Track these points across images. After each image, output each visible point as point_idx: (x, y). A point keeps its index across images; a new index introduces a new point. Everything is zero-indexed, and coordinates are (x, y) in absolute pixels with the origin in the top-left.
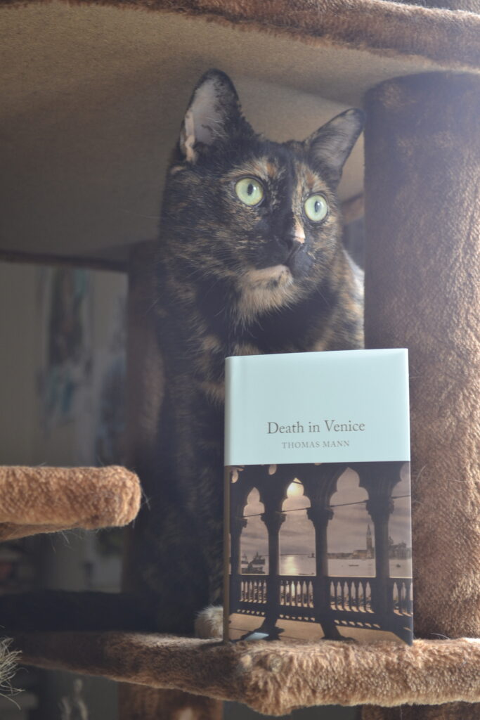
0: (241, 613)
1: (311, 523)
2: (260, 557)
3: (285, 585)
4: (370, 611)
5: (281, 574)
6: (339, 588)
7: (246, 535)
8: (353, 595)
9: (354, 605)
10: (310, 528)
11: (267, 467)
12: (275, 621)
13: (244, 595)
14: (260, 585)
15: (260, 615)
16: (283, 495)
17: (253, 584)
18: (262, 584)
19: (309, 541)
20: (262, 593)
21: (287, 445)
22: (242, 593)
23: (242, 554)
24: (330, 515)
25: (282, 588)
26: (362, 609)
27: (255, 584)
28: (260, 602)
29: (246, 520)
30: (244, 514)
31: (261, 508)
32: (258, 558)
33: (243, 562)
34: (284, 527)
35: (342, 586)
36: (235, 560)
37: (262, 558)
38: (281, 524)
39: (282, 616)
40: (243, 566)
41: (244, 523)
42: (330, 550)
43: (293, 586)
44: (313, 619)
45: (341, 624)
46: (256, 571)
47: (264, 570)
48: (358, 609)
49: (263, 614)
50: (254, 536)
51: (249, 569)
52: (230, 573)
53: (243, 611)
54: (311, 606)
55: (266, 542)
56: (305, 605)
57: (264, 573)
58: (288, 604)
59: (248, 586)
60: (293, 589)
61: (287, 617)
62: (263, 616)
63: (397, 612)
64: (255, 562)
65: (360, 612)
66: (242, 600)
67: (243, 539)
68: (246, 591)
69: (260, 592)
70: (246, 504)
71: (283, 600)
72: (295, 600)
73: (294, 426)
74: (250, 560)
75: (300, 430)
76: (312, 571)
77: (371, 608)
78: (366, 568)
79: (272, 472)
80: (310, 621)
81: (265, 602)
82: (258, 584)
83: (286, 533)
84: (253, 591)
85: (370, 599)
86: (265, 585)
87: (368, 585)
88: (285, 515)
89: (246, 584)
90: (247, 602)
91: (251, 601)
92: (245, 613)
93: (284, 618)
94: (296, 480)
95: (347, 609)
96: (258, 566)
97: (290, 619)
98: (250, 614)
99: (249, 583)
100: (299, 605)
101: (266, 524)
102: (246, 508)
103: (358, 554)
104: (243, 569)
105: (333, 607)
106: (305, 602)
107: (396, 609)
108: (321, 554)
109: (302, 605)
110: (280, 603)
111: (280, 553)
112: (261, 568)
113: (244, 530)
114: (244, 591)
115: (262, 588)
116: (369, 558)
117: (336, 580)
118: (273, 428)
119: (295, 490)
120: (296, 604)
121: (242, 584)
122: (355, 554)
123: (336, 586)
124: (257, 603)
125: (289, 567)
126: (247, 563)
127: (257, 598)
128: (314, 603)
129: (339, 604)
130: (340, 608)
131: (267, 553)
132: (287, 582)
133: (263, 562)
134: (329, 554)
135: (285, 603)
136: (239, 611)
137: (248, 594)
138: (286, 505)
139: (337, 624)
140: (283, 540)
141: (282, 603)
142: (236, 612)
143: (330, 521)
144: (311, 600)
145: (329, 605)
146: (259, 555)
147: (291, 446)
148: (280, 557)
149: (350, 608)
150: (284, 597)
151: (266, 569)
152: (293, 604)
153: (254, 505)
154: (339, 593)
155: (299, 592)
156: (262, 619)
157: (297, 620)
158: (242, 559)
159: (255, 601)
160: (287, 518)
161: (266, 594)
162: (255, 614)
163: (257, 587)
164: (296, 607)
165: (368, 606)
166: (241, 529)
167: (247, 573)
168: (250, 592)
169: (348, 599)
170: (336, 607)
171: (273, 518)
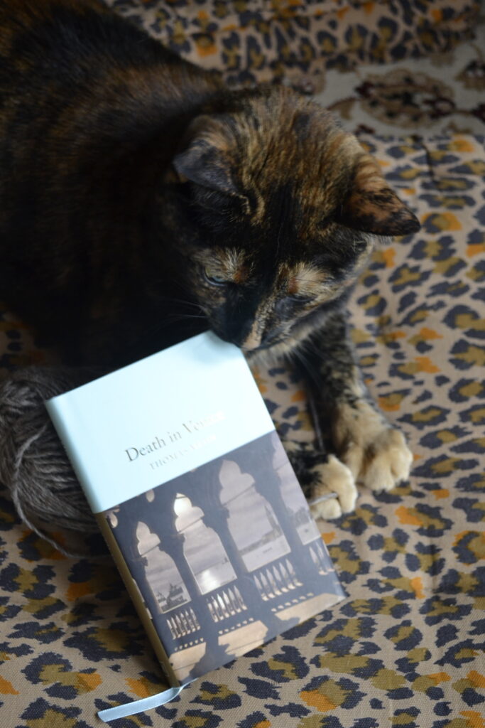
0: (179, 650)
1: (211, 530)
2: (175, 587)
3: (211, 602)
4: (299, 584)
5: (203, 593)
6: (263, 578)
7: (152, 572)
8: (278, 578)
9: (282, 586)
10: (212, 536)
11: (143, 496)
12: (217, 640)
13: (174, 631)
14: (187, 614)
15: (200, 642)
16: (172, 516)
17: (179, 616)
18: (189, 612)
19: (218, 548)
20: (193, 621)
21: (155, 465)
22: (172, 631)
23: (155, 594)
24: (225, 514)
25: (210, 606)
26: (291, 587)
27: (182, 615)
28: (194, 630)
29: (145, 558)
30: (141, 554)
31: (155, 540)
32: (173, 590)
33: (160, 601)
34: (186, 547)
35: (265, 575)
36: (150, 603)
37: (178, 588)
38: (182, 545)
39: (221, 632)
40: (161, 604)
41: (145, 562)
42: (240, 547)
43: (220, 599)
44: (251, 619)
45: (279, 610)
46: (177, 602)
47: (184, 598)
48: (287, 588)
49: (202, 640)
50: (160, 570)
51: (170, 604)
52: (151, 618)
53: (181, 647)
54: (245, 608)
55: (175, 569)
56: (239, 611)
57: (186, 600)
58: (222, 618)
59: (176, 622)
60: (221, 602)
61: (227, 630)
62: (204, 641)
63: (322, 573)
64: (172, 594)
65: (291, 590)
66: (175, 638)
67: (149, 578)
68: (175, 627)
69: (190, 621)
70: (138, 542)
71: (216, 616)
72: (227, 610)
73: (153, 444)
74: (166, 595)
75: (162, 443)
76: (231, 575)
77: (299, 581)
78: (279, 547)
79: (151, 498)
80: (249, 623)
81: (199, 628)
82: (184, 614)
83: (191, 552)
84: (182, 624)
85: (294, 573)
86: (192, 611)
87: (288, 562)
88: (183, 535)
89: (173, 620)
90: (182, 637)
91: (184, 634)
92: (184, 648)
93: (224, 633)
94: (179, 495)
95: (278, 593)
96: (177, 597)
97: (230, 631)
98: (189, 646)
99: (174, 618)
100: (233, 613)
101: (167, 552)
102: (139, 546)
103: (267, 538)
104: (162, 608)
105: (265, 599)
106: (237, 608)
107: (320, 570)
108: (233, 556)
109: (236, 611)
110: (213, 621)
111: (193, 573)
112: (181, 597)
113: (147, 569)
114: (173, 628)
115: (190, 616)
116: (278, 537)
117: (257, 572)
118: (133, 454)
119: (182, 506)
120: (230, 614)
121: (168, 622)
122: (264, 538)
123: (259, 578)
124: (191, 632)
125: (208, 582)
126: (164, 599)
127: (189, 628)
128: (246, 605)
129: (269, 593)
130: (271, 596)
131: (181, 580)
132: (213, 598)
133: (180, 591)
134: (241, 551)
135: (219, 619)
136: (176, 649)
137: (178, 629)
138: (179, 525)
139: (274, 612)
140: (191, 560)
141: (216, 620)
142: (175, 652)
143: (228, 520)
144: (242, 603)
145: (260, 598)
146: (173, 585)
147: (159, 465)
148: (195, 578)
149: (281, 591)
150: (215, 614)
151: (186, 596)
152: (227, 615)
153: (146, 539)
154: (265, 583)
155: (227, 601)
156: (203, 646)
157: (237, 628)
158: (157, 598)
159: (189, 632)
160: (185, 537)
161: (198, 619)
162: (194, 644)
163: (185, 617)
164: (231, 616)
165: (295, 581)
166: (144, 568)
167: (168, 609)
168: (180, 626)
169: (275, 584)
170: (268, 597)
171: (172, 543)
